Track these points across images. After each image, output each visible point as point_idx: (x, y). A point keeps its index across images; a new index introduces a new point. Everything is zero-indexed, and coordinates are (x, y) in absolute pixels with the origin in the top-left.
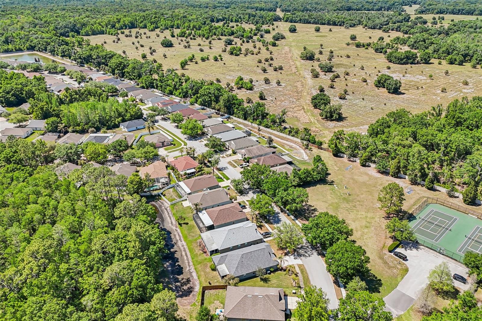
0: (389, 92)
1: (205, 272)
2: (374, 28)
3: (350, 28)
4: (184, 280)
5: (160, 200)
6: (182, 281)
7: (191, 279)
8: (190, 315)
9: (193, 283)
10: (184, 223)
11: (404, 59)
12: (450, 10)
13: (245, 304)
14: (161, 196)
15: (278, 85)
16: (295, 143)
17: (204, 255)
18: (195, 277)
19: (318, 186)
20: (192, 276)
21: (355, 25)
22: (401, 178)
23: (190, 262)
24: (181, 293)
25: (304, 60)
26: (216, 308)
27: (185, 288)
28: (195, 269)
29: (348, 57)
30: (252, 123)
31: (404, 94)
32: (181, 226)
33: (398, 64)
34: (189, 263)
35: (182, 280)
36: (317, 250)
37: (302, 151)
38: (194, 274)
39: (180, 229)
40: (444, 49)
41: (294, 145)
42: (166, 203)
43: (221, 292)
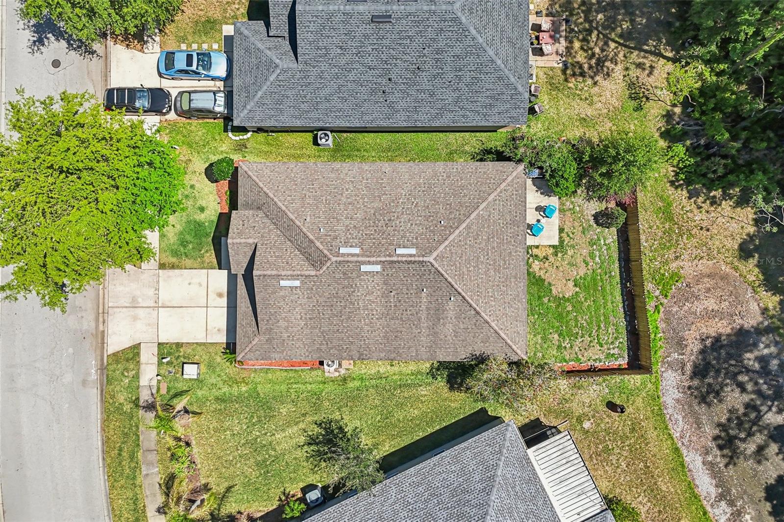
4: (751, 447)
6: (759, 439)
8: (671, 219)
9: (699, 424)
13: (427, 218)
18: (694, 460)
20: (711, 466)
24: (749, 358)
26: (558, 249)
27: (735, 399)
35: (761, 449)
38: (706, 485)
43: (552, 353)
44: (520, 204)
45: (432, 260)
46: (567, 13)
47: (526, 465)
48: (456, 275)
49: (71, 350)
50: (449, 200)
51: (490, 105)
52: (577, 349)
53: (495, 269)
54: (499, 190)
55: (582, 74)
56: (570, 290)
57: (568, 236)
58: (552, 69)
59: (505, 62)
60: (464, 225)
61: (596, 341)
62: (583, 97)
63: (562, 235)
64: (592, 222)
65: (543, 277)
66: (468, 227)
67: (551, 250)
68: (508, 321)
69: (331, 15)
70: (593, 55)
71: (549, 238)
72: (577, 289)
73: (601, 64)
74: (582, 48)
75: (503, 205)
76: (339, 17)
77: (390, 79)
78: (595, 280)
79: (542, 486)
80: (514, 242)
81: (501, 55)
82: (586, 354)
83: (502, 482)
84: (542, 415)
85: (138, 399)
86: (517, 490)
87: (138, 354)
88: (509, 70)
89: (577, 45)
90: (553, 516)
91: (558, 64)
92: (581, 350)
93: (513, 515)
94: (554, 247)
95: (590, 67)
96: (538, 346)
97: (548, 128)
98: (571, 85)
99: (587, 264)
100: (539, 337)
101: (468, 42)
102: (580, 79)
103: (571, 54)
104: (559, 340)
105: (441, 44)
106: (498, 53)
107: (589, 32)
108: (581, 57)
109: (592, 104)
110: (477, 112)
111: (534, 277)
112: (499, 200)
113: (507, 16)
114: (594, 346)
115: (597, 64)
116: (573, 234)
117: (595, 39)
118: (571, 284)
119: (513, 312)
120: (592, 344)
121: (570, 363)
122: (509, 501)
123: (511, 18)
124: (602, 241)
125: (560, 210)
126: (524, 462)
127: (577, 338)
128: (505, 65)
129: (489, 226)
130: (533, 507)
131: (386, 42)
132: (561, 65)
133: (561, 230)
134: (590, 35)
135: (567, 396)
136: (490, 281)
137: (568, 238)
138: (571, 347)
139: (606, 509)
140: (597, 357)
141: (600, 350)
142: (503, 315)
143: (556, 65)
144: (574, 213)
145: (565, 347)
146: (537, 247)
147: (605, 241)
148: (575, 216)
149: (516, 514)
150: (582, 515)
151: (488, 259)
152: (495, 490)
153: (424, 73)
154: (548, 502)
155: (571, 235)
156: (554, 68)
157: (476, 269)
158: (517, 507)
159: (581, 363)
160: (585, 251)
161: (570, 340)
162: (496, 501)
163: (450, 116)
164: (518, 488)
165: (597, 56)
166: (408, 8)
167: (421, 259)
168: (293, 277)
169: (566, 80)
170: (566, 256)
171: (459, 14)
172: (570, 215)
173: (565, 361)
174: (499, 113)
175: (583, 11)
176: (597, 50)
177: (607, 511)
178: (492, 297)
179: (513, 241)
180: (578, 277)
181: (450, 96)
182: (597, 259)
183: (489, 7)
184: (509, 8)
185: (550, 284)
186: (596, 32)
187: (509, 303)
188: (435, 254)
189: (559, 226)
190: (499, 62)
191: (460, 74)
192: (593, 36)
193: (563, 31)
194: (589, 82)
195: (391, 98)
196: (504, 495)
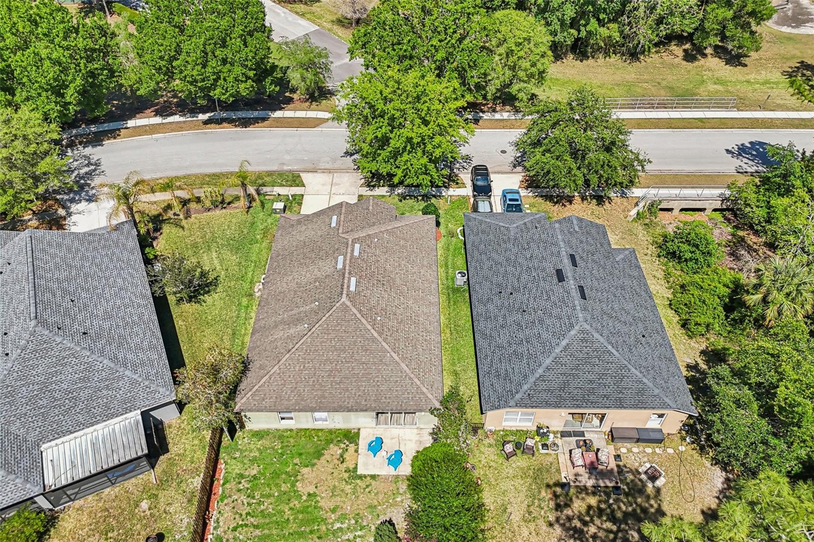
43: (236, 468)
44: (398, 402)
45: (342, 300)
46: (627, 490)
47: (125, 406)
48: (328, 325)
49: (306, 158)
50: (402, 332)
51: (499, 375)
52: (235, 497)
53: (332, 371)
54: (412, 376)
55: (558, 507)
56: (304, 488)
57: (367, 486)
58: (558, 471)
59: (541, 378)
60: (376, 335)
61: (240, 523)
62: (531, 509)
63: (368, 478)
64: (383, 518)
65: (323, 458)
66: (374, 340)
67: (351, 467)
68: (277, 387)
69: (556, 244)
70: (585, 524)
71: (366, 465)
72: (304, 498)
73: (576, 536)
74: (590, 507)
75: (397, 381)
76: (555, 249)
77: (511, 294)
78: (314, 521)
79: (97, 423)
80: (359, 395)
81: (548, 374)
82: (227, 508)
83: (117, 374)
84: (170, 456)
85: (265, 186)
86: (104, 391)
87: (298, 186)
88: (535, 382)
89: (593, 501)
90: (61, 431)
91: (565, 478)
92: (233, 502)
93: (79, 383)
94: (356, 468)
95: (569, 519)
96: (246, 453)
97: (490, 467)
98: (543, 494)
99: (333, 511)
100: (257, 454)
101: (554, 341)
102: (552, 504)
103: (580, 493)
104: (249, 476)
105: (548, 322)
106: (549, 370)
107: (613, 519)
108: (578, 506)
109: (525, 521)
110: (492, 365)
111: (323, 449)
112: (402, 377)
113: (591, 381)
114: (235, 519)
115: (575, 529)
116: (369, 492)
117: (604, 526)
118: (312, 490)
119: (286, 393)
120: (237, 516)
121: (221, 488)
122: (96, 379)
123: (589, 386)
124: (359, 533)
125: (397, 477)
126: (129, 405)
127: (248, 496)
128: (539, 378)
129: (375, 363)
130: (80, 407)
131: (542, 283)
132: (564, 481)
133: (373, 477)
134: (609, 520)
135: (184, 485)
136: (320, 365)
137: (365, 487)
138: (239, 490)
139: (44, 490)
140: (221, 524)
141: (229, 528)
142: (285, 381)
143: (563, 475)
144: (394, 494)
145: (240, 483)
146: (356, 451)
147: (359, 537)
148: (390, 496)
149: (80, 385)
150: (50, 463)
151: (342, 362)
152: (112, 366)
153: (520, 316)
154: (78, 428)
155: (367, 490)
156: (560, 473)
157: (333, 348)
158: (86, 388)
159: (218, 502)
160: (349, 508)
161: (248, 489)
162: (101, 365)
163: (486, 345)
164: (105, 392)
165: (585, 529)
166: (574, 291)
167: (345, 292)
168: (338, 223)
169: (548, 486)
170: (344, 483)
171: (577, 328)
172: (391, 489)
173: (224, 484)
174: (492, 385)
175: (634, 510)
176: (592, 529)
177: (42, 489)
178: (304, 366)
179: (359, 393)
180: (318, 498)
181: (503, 340)
182: (338, 525)
183: (593, 360)
184: (600, 384)
185: (313, 465)
186: (614, 528)
187: (296, 388)
188: (348, 303)
189: (378, 475)
190: (540, 371)
191: (524, 343)
192: (608, 524)
193: (605, 483)
194: (552, 518)
195: (496, 299)
196: (104, 374)
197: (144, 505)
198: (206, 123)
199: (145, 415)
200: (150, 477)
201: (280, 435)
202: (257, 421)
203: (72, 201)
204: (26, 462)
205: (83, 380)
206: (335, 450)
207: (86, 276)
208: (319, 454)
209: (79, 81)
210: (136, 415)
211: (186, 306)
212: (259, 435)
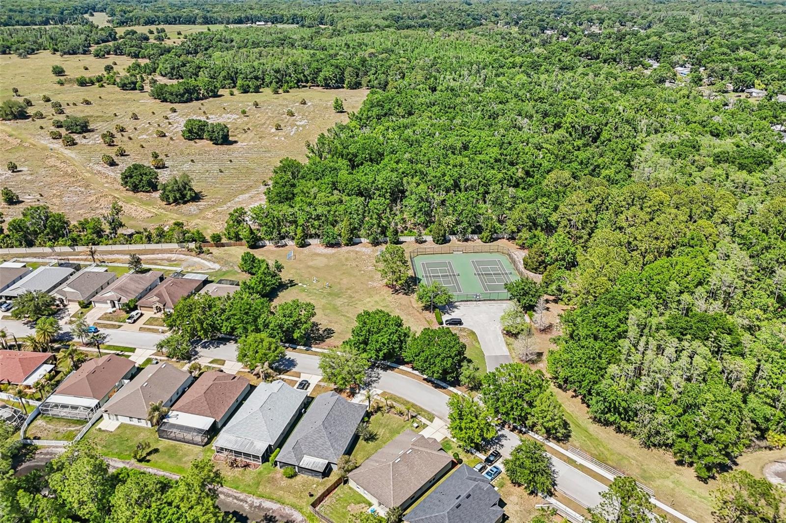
0: (216, 144)
1: (282, 489)
2: (74, 53)
3: (29, 56)
5: (38, 451)
7: (270, 513)
10: (149, 454)
11: (185, 93)
12: (162, 19)
13: (401, 474)
14: (31, 445)
15: (13, 172)
16: (171, 251)
17: (248, 469)
18: (275, 506)
19: (280, 294)
20: (269, 509)
21: (33, 50)
22: (357, 244)
23: (237, 495)
25: (10, 120)
28: (261, 496)
29: (88, 103)
30: (51, 247)
31: (236, 142)
32: (148, 461)
33: (179, 103)
34: (236, 498)
36: (378, 367)
37: (196, 259)
39: (153, 466)
40: (223, 73)
41: (174, 256)
42: (59, 450)
43: (339, 492)
44: (384, 501)
45: (390, 463)
47: (326, 458)
48: (382, 467)
49: (443, 412)
52: (334, 498)
53: (374, 481)
54: (392, 496)
68: (360, 476)
75: (388, 495)
79: (318, 458)
84: (327, 478)
87: (430, 421)
92: (332, 499)
96: (344, 491)
100: (346, 493)
111: (361, 502)
119: (361, 479)
127: (336, 501)
129: (386, 486)
130: (318, 451)
136: (373, 477)
138: (336, 498)
139: (299, 466)
142: (362, 476)
145: (337, 496)
150: (303, 459)
151: (378, 480)
153: (437, 502)
157: (379, 475)
158: (321, 447)
162: (328, 443)
166: (456, 503)
167: (393, 461)
168: (414, 440)
171: (444, 513)
173: (333, 494)
178: (369, 475)
179: (376, 491)
191: (430, 509)
195: (438, 494)
197: (315, 486)
198: (425, 379)
199: (329, 463)
200: (320, 480)
201: (355, 492)
202: (352, 484)
203: (363, 388)
204: (299, 457)
205: (322, 445)
206: (363, 505)
207: (343, 417)
208: (359, 503)
209: (385, 351)
210: (327, 462)
211: (363, 441)
212: (350, 488)
